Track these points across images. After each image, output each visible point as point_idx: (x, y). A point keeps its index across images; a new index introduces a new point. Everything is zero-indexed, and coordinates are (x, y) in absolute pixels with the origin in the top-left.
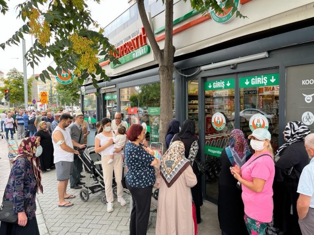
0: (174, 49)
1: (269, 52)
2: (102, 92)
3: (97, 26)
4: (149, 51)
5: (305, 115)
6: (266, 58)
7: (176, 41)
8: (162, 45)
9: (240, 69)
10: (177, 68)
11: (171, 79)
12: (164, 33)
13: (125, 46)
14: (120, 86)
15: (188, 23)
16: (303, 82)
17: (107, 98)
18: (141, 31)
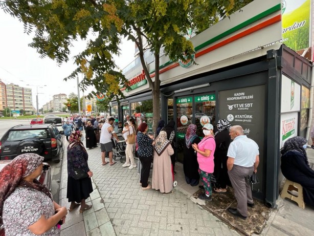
0: (160, 82)
1: (210, 83)
2: (121, 105)
3: (119, 68)
4: (146, 83)
5: (229, 116)
6: (208, 86)
7: (161, 77)
8: (153, 80)
9: (195, 92)
10: (162, 91)
11: (159, 97)
12: (154, 73)
13: (133, 80)
14: (131, 101)
15: (168, 67)
16: (228, 99)
17: (124, 108)
18: (142, 72)
